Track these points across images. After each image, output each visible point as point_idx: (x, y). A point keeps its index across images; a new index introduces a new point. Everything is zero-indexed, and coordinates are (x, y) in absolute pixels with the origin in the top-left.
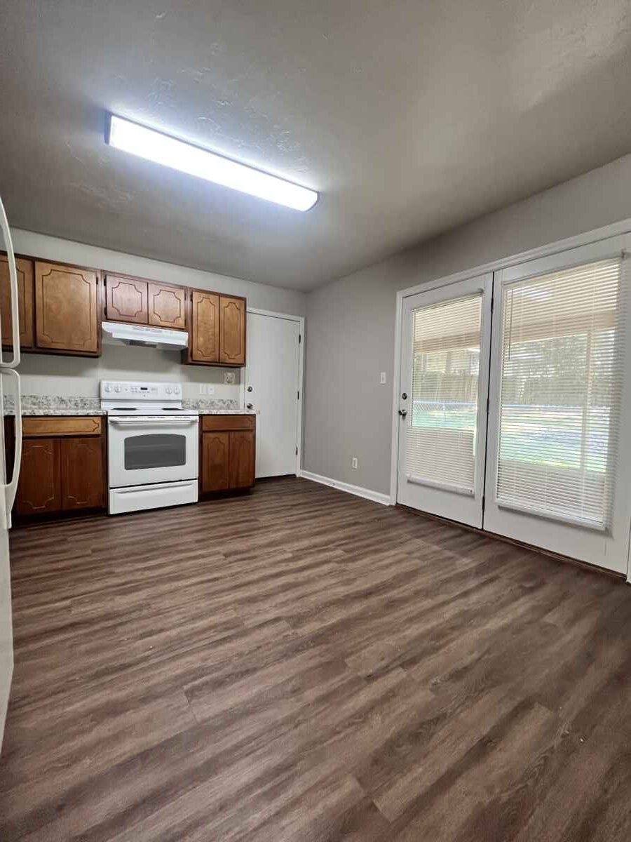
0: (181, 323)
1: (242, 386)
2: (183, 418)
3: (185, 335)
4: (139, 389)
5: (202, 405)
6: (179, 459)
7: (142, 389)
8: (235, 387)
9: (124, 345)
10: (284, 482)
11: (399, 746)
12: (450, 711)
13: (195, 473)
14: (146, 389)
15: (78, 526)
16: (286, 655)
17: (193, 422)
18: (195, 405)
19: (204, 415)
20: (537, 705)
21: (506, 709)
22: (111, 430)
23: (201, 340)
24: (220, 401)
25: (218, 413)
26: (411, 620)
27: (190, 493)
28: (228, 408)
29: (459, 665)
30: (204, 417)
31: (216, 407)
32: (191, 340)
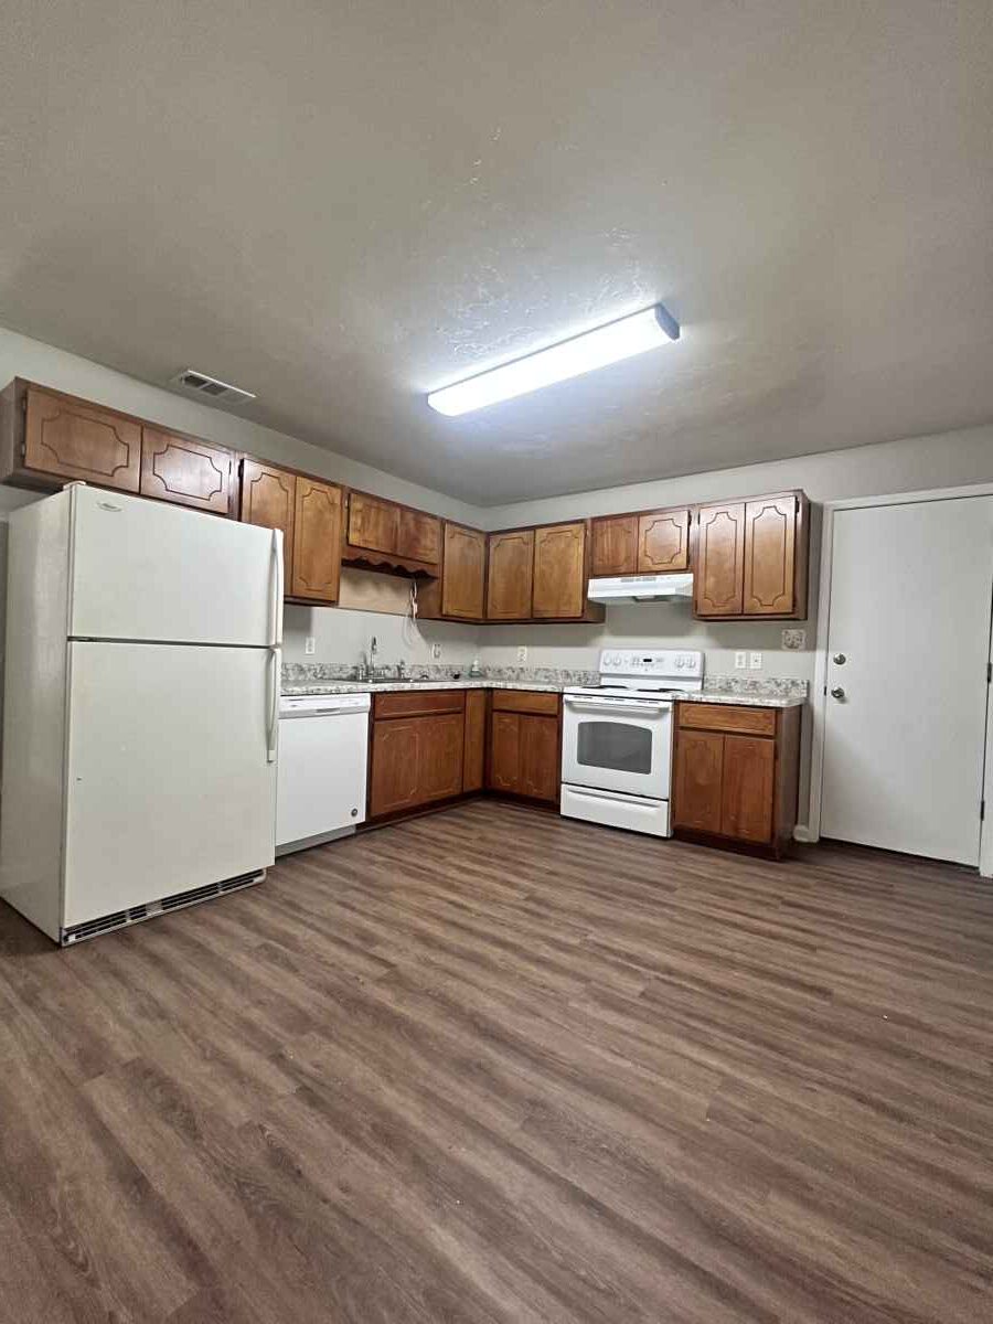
0: (681, 561)
1: (820, 655)
2: (647, 704)
3: (688, 578)
4: (642, 661)
6: (641, 763)
7: (645, 660)
9: (633, 602)
13: (664, 790)
14: (650, 660)
17: (663, 711)
18: (725, 687)
19: (680, 701)
22: (566, 712)
23: (711, 581)
25: (704, 700)
27: (656, 820)
30: (682, 705)
31: (762, 691)
32: (695, 585)
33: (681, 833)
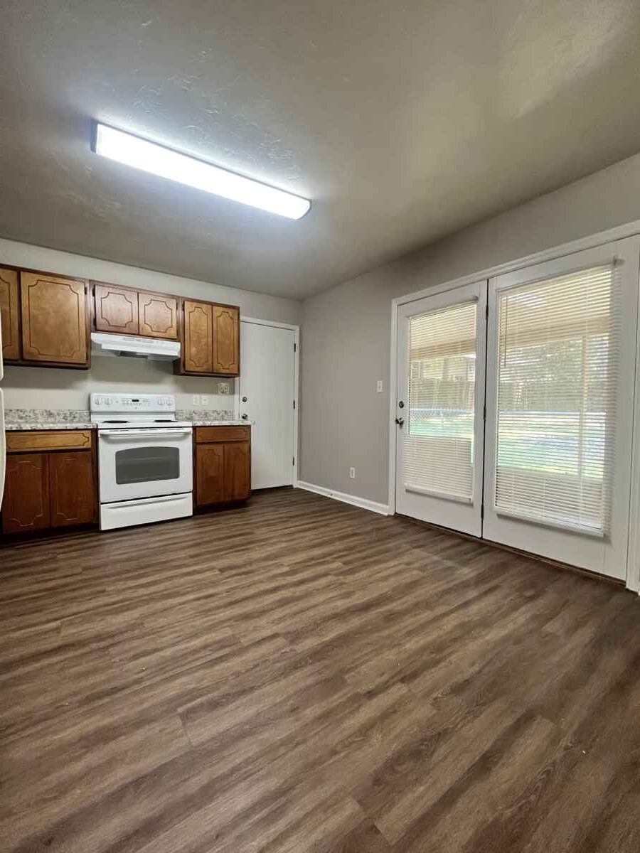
0: (173, 333)
1: (236, 396)
2: (176, 430)
3: (178, 345)
4: (130, 401)
5: (196, 417)
6: (173, 472)
7: (133, 401)
8: (230, 396)
9: (114, 356)
10: (281, 493)
11: (400, 765)
12: (451, 726)
13: (189, 486)
14: (138, 401)
15: (68, 543)
16: (285, 673)
17: (186, 434)
18: (188, 416)
19: (197, 426)
20: (539, 718)
21: (508, 722)
22: (101, 443)
23: (194, 350)
24: (213, 412)
25: (212, 425)
26: (410, 633)
27: (185, 507)
28: (223, 419)
29: (459, 678)
30: (197, 429)
31: (210, 418)
32: (183, 350)
33: (200, 509)
